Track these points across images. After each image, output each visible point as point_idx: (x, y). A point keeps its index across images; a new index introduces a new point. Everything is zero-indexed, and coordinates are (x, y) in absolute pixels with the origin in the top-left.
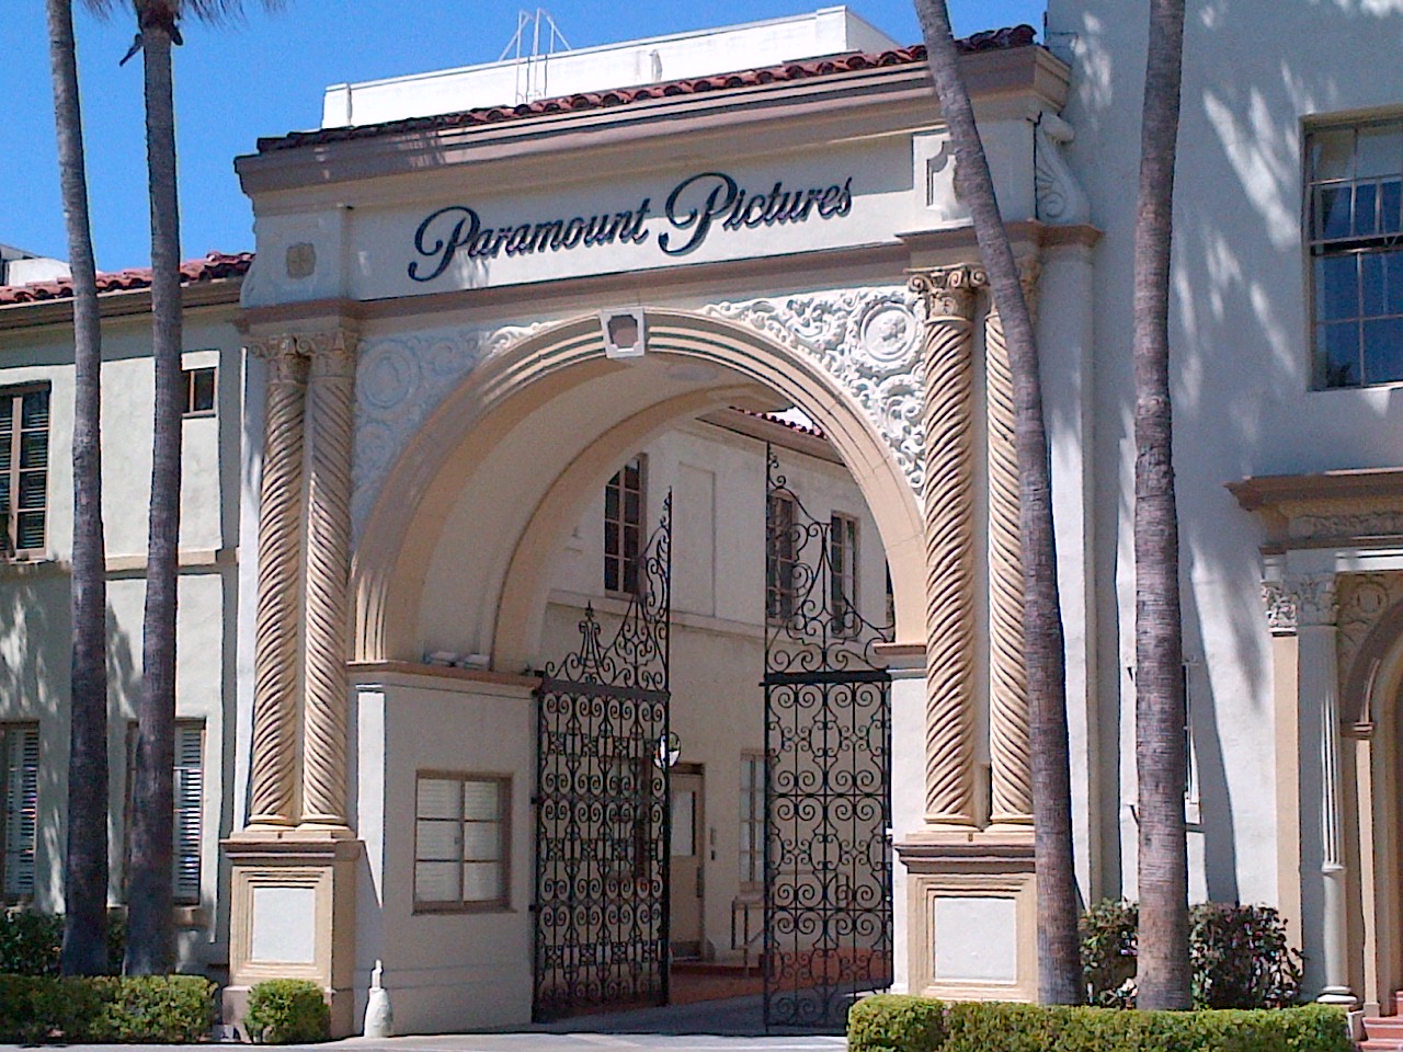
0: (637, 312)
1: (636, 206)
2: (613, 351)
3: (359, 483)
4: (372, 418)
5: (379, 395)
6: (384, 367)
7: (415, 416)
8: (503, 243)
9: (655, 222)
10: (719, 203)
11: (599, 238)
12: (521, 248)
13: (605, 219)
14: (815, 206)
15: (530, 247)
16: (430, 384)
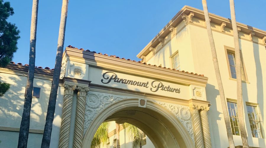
0: (146, 100)
1: (146, 82)
2: (140, 106)
3: (85, 120)
4: (89, 107)
5: (91, 103)
6: (92, 97)
7: (99, 109)
8: (121, 81)
9: (149, 85)
10: (160, 86)
11: (140, 85)
12: (125, 83)
13: (141, 83)
14: (175, 91)
15: (127, 83)
16: (103, 103)
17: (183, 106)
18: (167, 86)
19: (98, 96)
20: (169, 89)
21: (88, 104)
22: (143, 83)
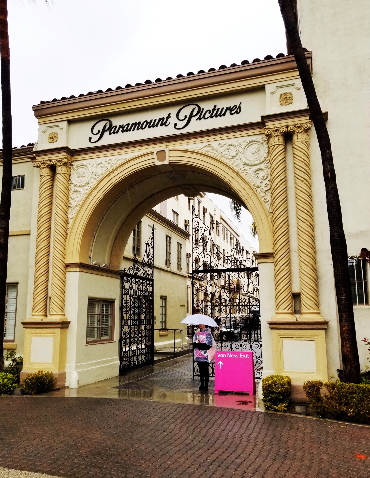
0: (167, 149)
1: (165, 116)
2: (158, 163)
4: (75, 186)
5: (79, 179)
7: (90, 185)
8: (121, 129)
9: (173, 120)
10: (195, 113)
11: (153, 126)
12: (127, 131)
13: (155, 120)
14: (228, 112)
15: (130, 130)
16: (96, 175)
17: (249, 139)
18: (211, 108)
19: (89, 166)
21: (74, 182)
22: (160, 120)
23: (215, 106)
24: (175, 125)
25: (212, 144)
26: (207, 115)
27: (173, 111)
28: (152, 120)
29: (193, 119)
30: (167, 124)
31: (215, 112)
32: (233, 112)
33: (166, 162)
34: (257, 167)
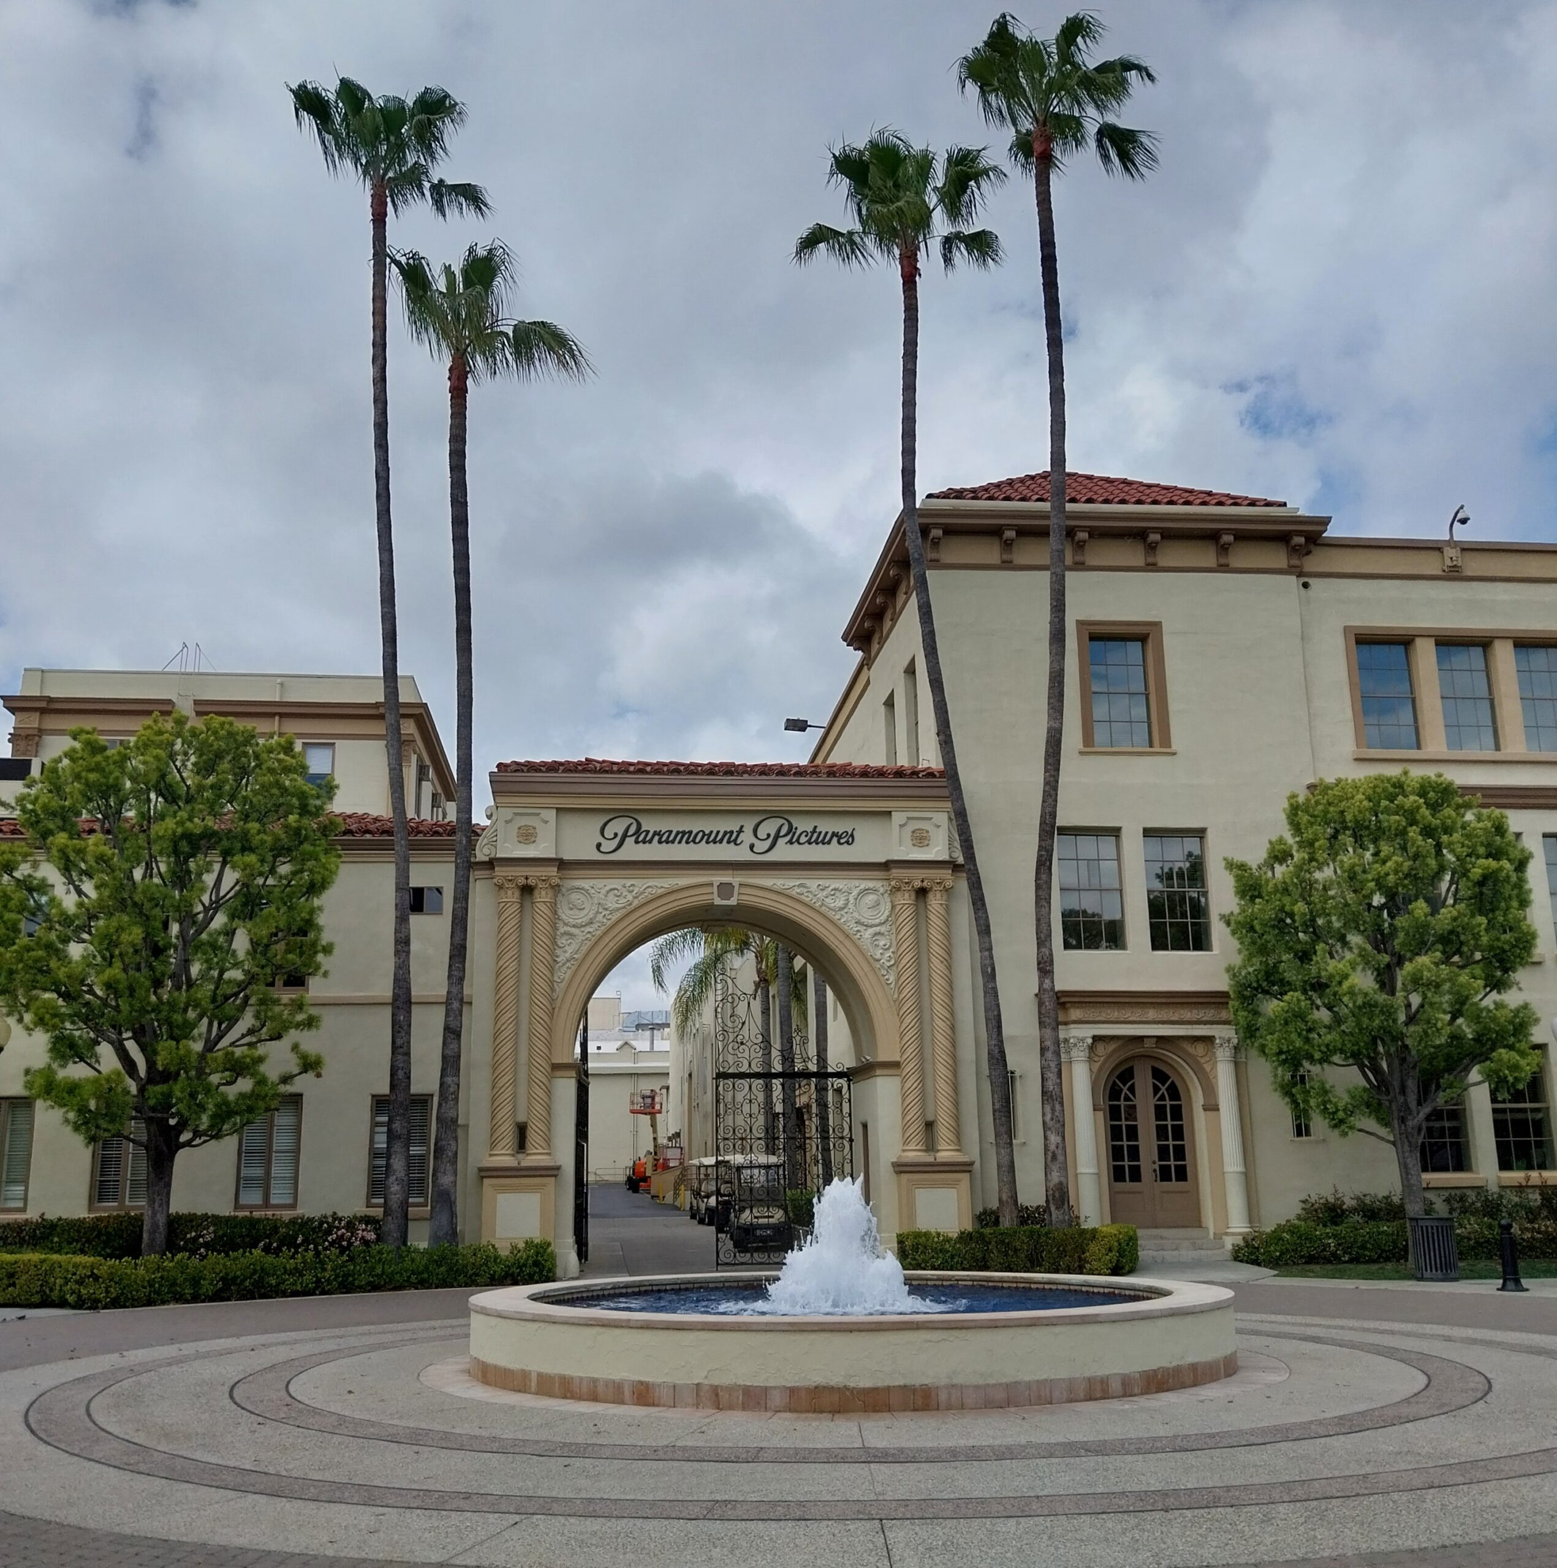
0: (735, 881)
1: (736, 828)
2: (718, 901)
3: (558, 960)
4: (566, 924)
5: (571, 912)
6: (574, 897)
7: (596, 926)
8: (657, 838)
9: (747, 837)
10: (783, 832)
11: (714, 842)
12: (667, 842)
13: (718, 832)
14: (835, 839)
15: (673, 842)
16: (606, 909)
17: (864, 885)
18: (810, 829)
19: (593, 891)
20: (817, 838)
21: (564, 917)
22: (725, 833)
23: (815, 827)
24: (752, 847)
25: (808, 882)
26: (803, 839)
27: (749, 824)
28: (711, 832)
29: (781, 842)
30: (738, 841)
31: (815, 835)
32: (842, 841)
33: (733, 902)
34: (878, 929)
